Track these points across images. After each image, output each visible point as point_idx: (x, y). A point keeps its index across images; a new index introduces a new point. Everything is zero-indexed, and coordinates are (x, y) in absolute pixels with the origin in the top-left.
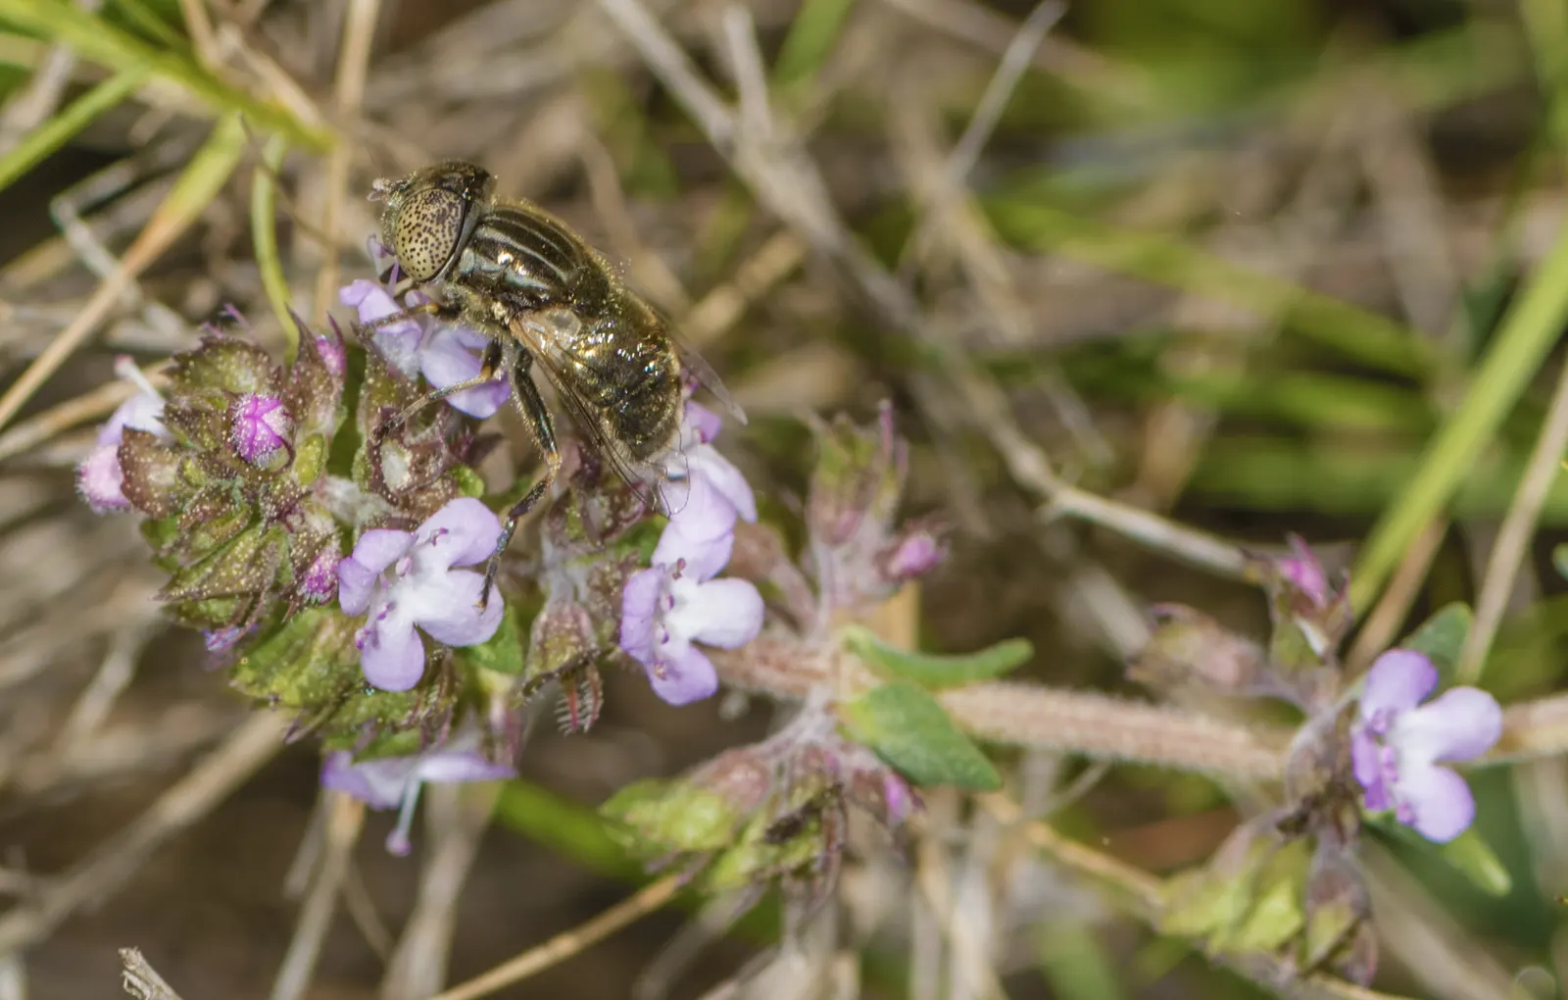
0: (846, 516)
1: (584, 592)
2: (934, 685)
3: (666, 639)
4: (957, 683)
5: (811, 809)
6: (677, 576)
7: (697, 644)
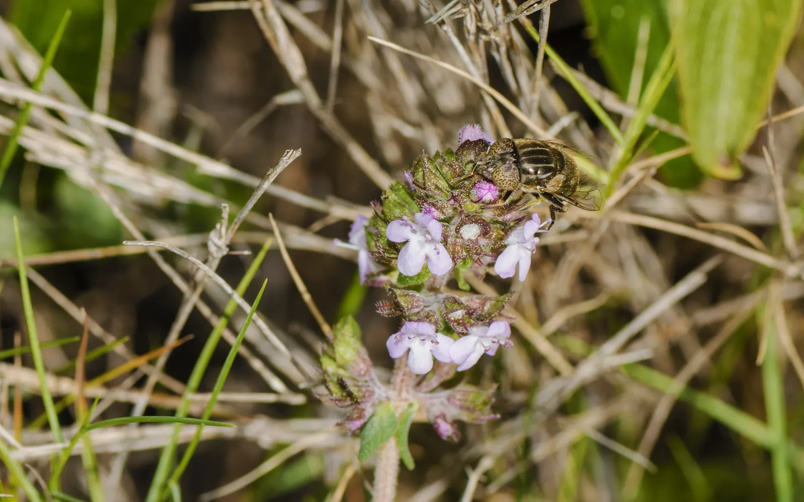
0: (458, 403)
1: (427, 309)
2: (397, 436)
3: (409, 338)
4: (398, 443)
5: (350, 395)
6: (432, 342)
7: (409, 350)
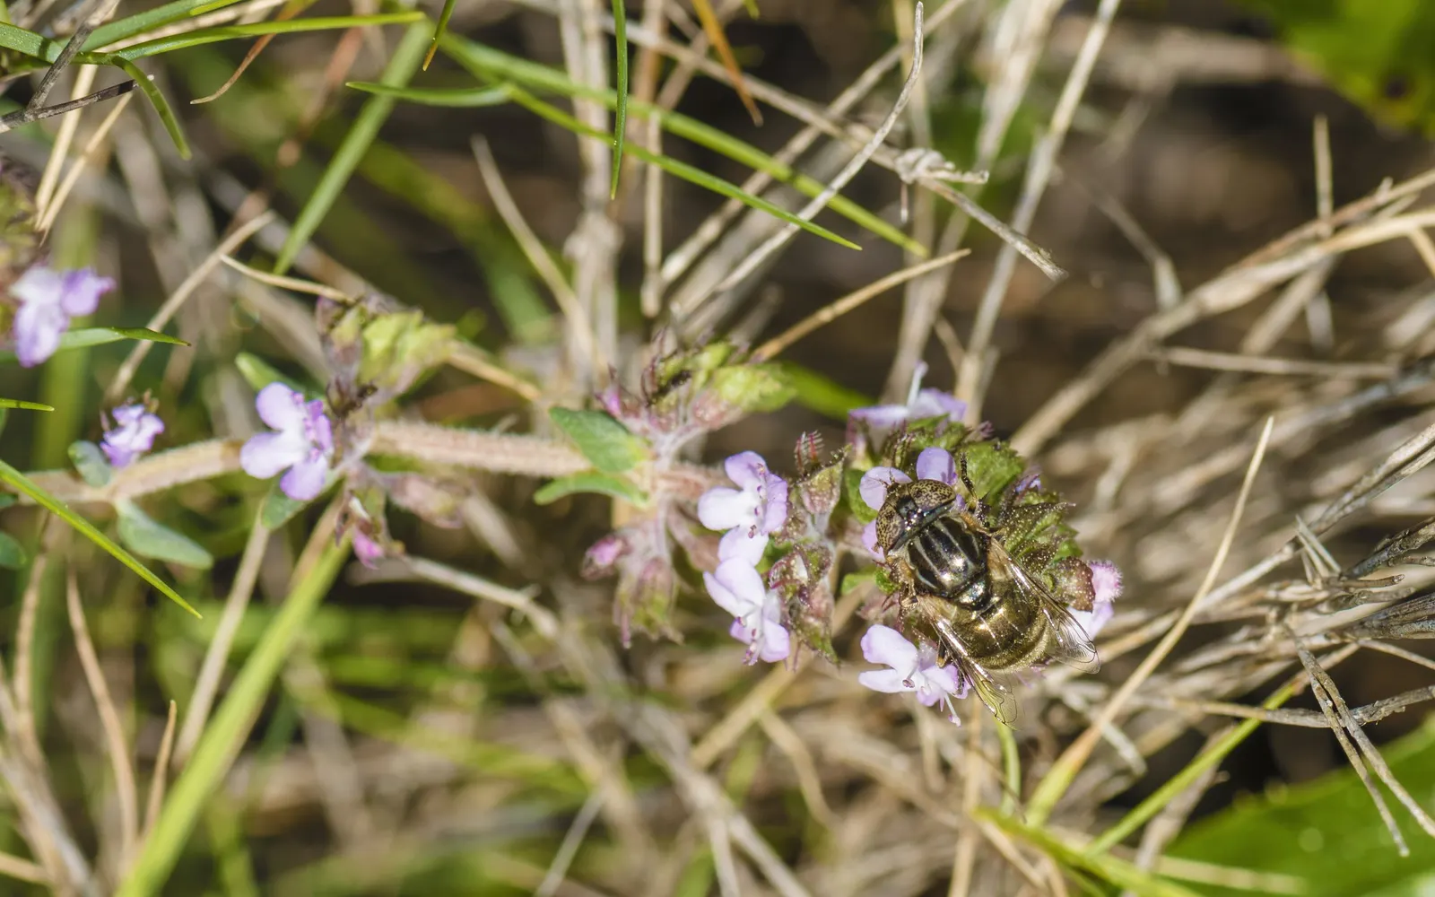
0: (649, 576)
1: (808, 520)
2: (593, 473)
3: (759, 489)
4: (579, 475)
5: (663, 391)
6: (753, 527)
7: (739, 489)
